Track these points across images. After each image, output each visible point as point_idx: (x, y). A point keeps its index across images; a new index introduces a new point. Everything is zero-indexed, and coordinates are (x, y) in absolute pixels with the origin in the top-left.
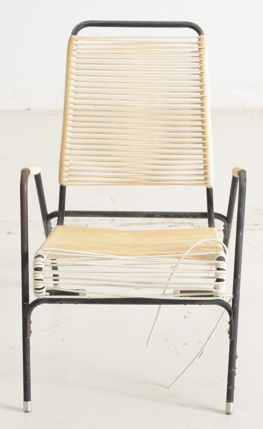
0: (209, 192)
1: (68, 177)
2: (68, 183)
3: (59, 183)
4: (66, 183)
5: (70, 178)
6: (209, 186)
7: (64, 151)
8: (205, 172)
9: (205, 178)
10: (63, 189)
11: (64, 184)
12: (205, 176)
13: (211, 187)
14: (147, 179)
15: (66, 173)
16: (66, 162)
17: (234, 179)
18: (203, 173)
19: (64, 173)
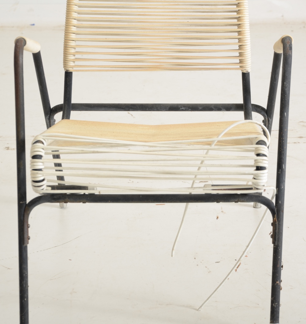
0: (245, 77)
1: (74, 61)
2: (74, 69)
3: (64, 69)
4: (73, 68)
5: (77, 63)
6: (245, 70)
7: (69, 29)
8: (240, 53)
9: (239, 60)
10: (68, 76)
11: (70, 70)
12: (241, 58)
13: (247, 71)
14: (170, 62)
15: (72, 56)
16: (72, 42)
17: (277, 57)
18: (238, 55)
19: (69, 56)
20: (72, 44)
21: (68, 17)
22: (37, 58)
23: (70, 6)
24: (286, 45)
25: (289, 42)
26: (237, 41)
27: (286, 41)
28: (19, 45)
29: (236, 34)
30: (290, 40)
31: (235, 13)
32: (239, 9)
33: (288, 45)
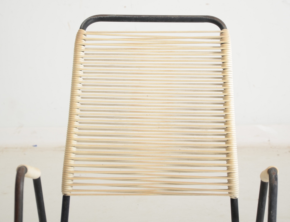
0: (234, 203)
1: (72, 185)
2: (72, 193)
3: (62, 193)
4: (70, 192)
5: (75, 187)
6: (234, 196)
7: (69, 156)
8: (228, 180)
9: (228, 186)
10: (66, 200)
11: (68, 194)
12: (229, 185)
13: (236, 197)
14: (163, 188)
15: (70, 181)
16: (70, 167)
17: (263, 185)
18: (227, 182)
19: (68, 180)
20: (71, 169)
21: (68, 145)
22: (37, 183)
23: (70, 134)
24: (272, 176)
25: (274, 173)
26: (226, 168)
27: (272, 172)
28: (21, 173)
29: (225, 162)
30: (275, 171)
31: (224, 143)
32: (228, 139)
33: (274, 176)
